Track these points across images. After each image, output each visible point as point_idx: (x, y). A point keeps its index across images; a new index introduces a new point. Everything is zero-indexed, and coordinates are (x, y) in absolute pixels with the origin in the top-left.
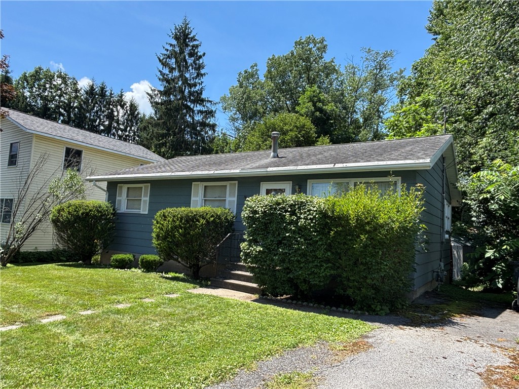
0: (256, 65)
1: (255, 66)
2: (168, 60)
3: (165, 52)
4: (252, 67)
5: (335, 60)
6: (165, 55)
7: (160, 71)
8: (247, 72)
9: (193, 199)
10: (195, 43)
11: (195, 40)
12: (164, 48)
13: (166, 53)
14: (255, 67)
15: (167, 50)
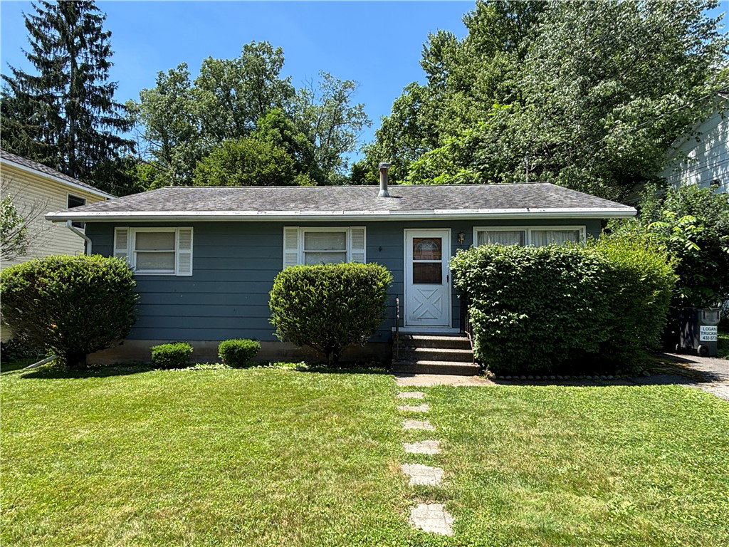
0: (186, 66)
1: (184, 66)
2: (42, 28)
3: (38, 15)
4: (180, 68)
5: (291, 80)
6: (38, 19)
7: (32, 44)
8: (173, 74)
9: (285, 251)
10: (92, 13)
11: (93, 7)
12: (35, 7)
13: (40, 17)
14: (184, 69)
15: (41, 12)
